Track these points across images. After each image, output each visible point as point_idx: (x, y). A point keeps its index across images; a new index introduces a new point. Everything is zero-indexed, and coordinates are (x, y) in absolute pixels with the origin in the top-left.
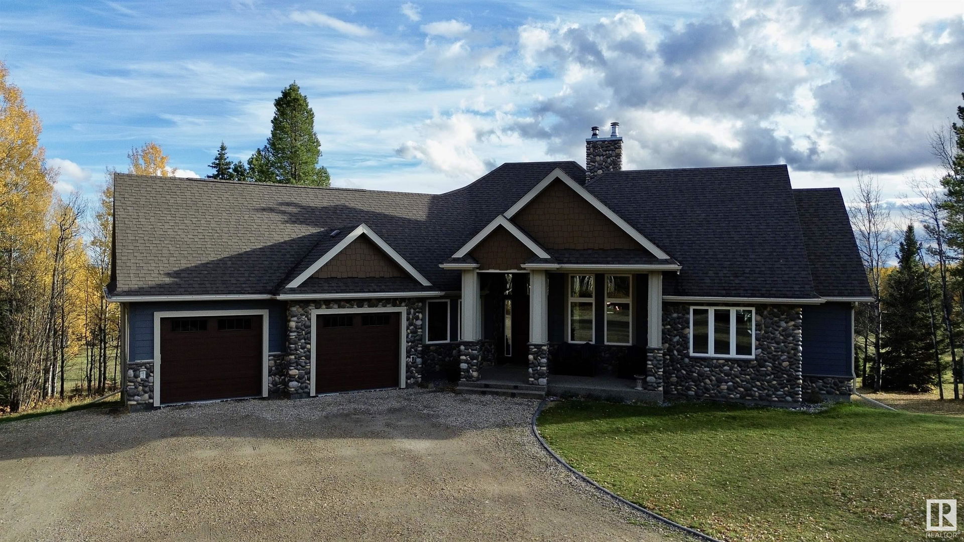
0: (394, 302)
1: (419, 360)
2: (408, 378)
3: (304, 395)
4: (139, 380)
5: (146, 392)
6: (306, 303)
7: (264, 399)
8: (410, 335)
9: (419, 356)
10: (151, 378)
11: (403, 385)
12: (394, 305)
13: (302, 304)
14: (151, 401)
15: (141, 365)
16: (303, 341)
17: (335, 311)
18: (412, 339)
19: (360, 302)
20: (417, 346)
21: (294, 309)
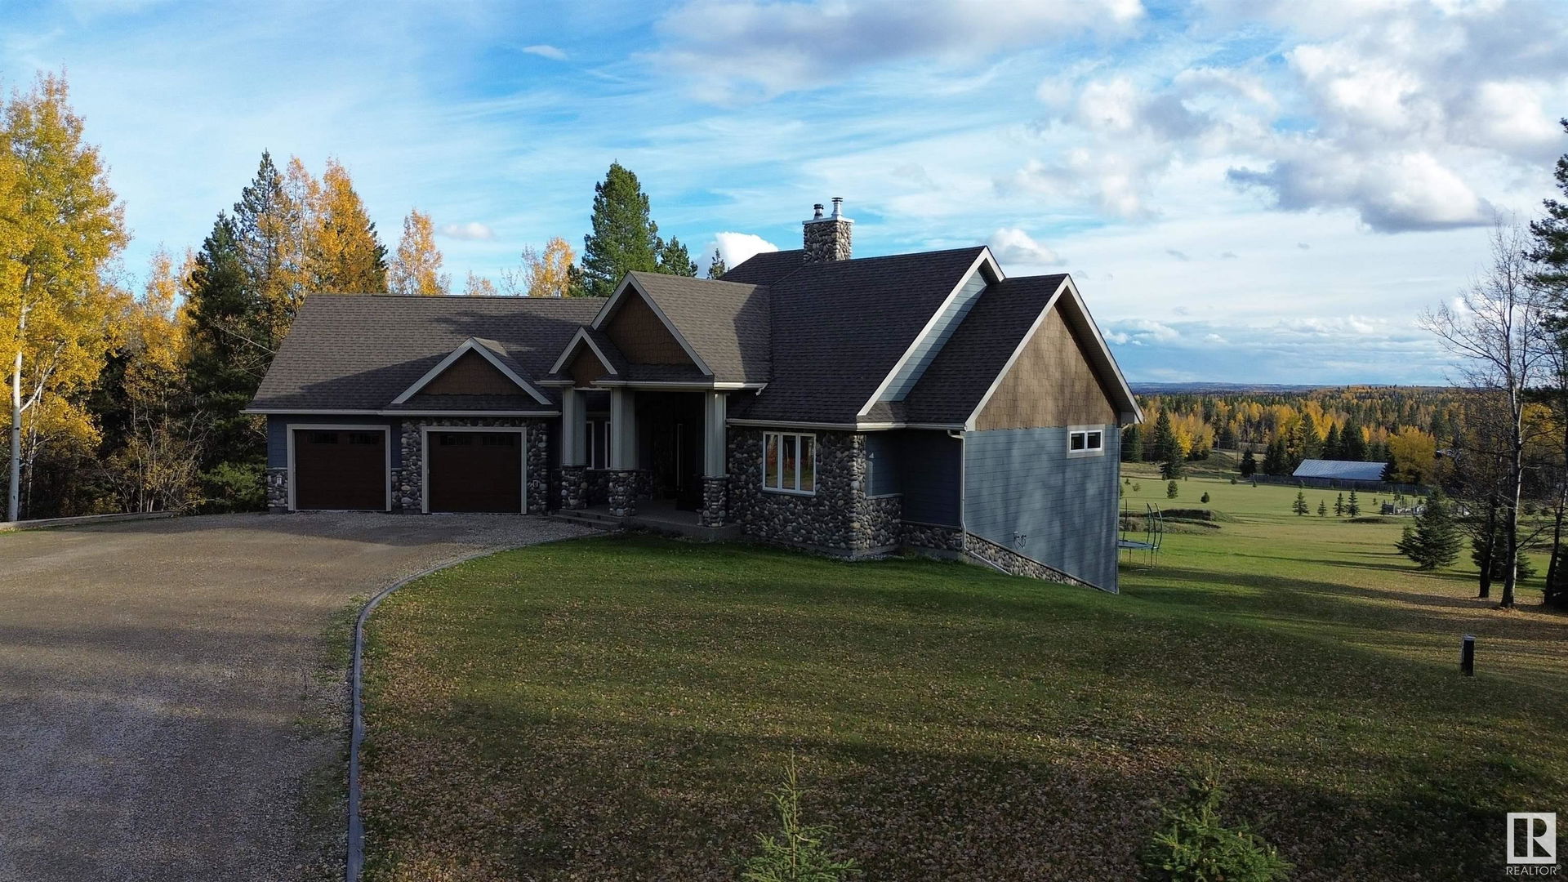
0: (513, 421)
1: (543, 486)
2: (529, 504)
3: (417, 512)
4: (276, 485)
5: (282, 497)
6: (418, 419)
7: (388, 513)
8: (532, 459)
9: (543, 481)
10: (285, 484)
11: (524, 510)
12: (513, 425)
13: (412, 421)
14: (286, 505)
15: (278, 472)
16: (414, 457)
17: (447, 429)
18: (535, 462)
19: (474, 421)
20: (541, 470)
21: (404, 425)
